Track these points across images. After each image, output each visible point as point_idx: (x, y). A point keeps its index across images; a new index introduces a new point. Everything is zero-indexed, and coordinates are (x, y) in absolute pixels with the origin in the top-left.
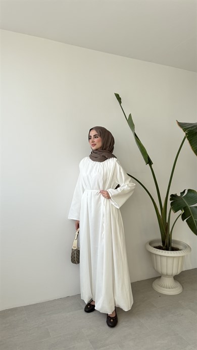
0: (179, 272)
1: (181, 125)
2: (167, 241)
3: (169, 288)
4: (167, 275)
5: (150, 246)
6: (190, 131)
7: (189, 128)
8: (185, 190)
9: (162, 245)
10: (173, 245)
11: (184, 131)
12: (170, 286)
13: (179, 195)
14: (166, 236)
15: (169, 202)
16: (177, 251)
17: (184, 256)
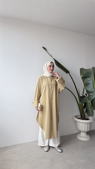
0: (88, 130)
2: (83, 116)
4: (83, 131)
9: (81, 118)
10: (86, 118)
16: (88, 120)
17: (91, 122)
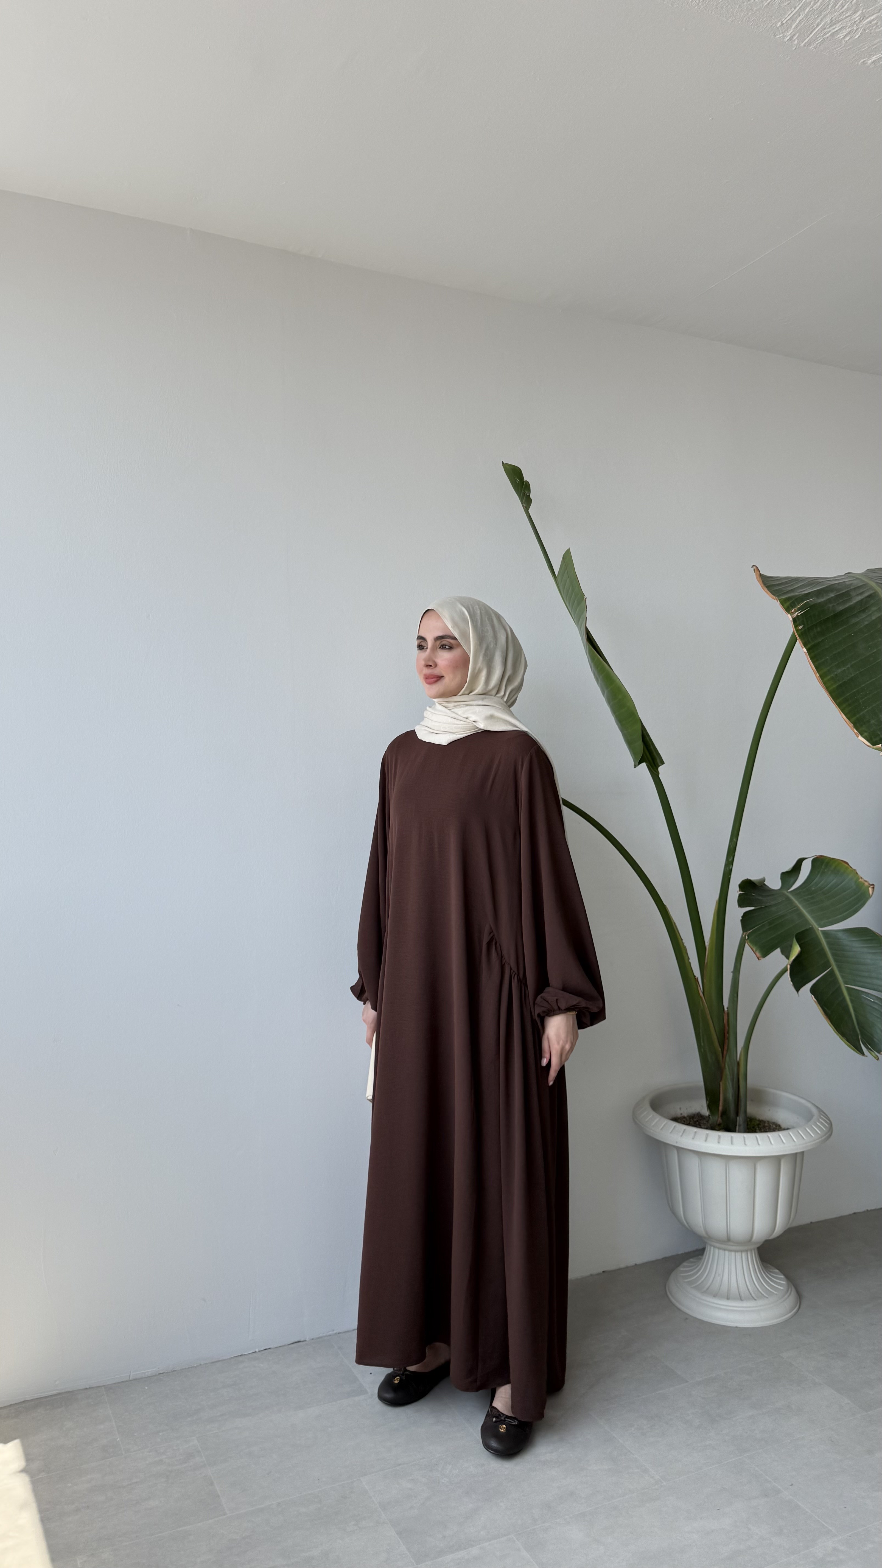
0: (780, 1226)
1: (771, 585)
2: (726, 1089)
3: (741, 1299)
5: (652, 1114)
6: (813, 607)
7: (808, 595)
8: (800, 862)
9: (706, 1112)
10: (753, 1109)
11: (788, 610)
12: (743, 1288)
13: (774, 883)
14: (720, 1070)
15: (735, 913)
16: (770, 1135)
17: (803, 1153)
